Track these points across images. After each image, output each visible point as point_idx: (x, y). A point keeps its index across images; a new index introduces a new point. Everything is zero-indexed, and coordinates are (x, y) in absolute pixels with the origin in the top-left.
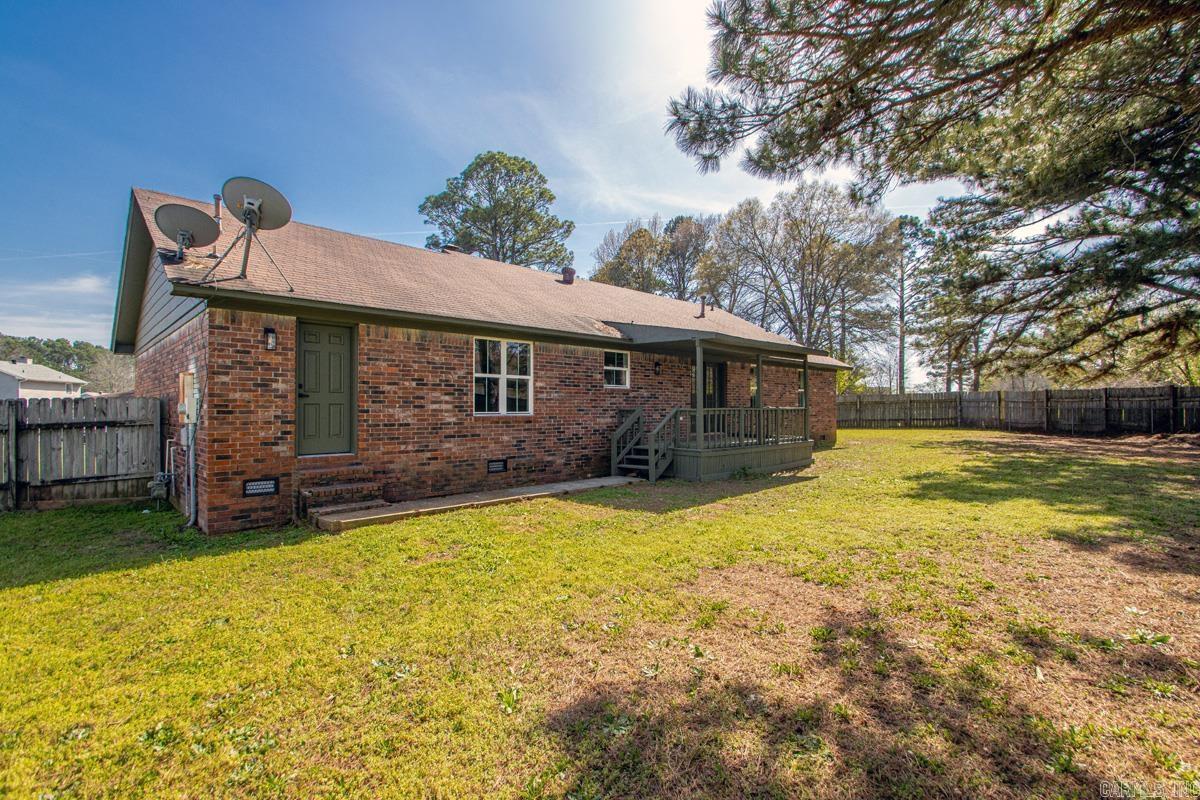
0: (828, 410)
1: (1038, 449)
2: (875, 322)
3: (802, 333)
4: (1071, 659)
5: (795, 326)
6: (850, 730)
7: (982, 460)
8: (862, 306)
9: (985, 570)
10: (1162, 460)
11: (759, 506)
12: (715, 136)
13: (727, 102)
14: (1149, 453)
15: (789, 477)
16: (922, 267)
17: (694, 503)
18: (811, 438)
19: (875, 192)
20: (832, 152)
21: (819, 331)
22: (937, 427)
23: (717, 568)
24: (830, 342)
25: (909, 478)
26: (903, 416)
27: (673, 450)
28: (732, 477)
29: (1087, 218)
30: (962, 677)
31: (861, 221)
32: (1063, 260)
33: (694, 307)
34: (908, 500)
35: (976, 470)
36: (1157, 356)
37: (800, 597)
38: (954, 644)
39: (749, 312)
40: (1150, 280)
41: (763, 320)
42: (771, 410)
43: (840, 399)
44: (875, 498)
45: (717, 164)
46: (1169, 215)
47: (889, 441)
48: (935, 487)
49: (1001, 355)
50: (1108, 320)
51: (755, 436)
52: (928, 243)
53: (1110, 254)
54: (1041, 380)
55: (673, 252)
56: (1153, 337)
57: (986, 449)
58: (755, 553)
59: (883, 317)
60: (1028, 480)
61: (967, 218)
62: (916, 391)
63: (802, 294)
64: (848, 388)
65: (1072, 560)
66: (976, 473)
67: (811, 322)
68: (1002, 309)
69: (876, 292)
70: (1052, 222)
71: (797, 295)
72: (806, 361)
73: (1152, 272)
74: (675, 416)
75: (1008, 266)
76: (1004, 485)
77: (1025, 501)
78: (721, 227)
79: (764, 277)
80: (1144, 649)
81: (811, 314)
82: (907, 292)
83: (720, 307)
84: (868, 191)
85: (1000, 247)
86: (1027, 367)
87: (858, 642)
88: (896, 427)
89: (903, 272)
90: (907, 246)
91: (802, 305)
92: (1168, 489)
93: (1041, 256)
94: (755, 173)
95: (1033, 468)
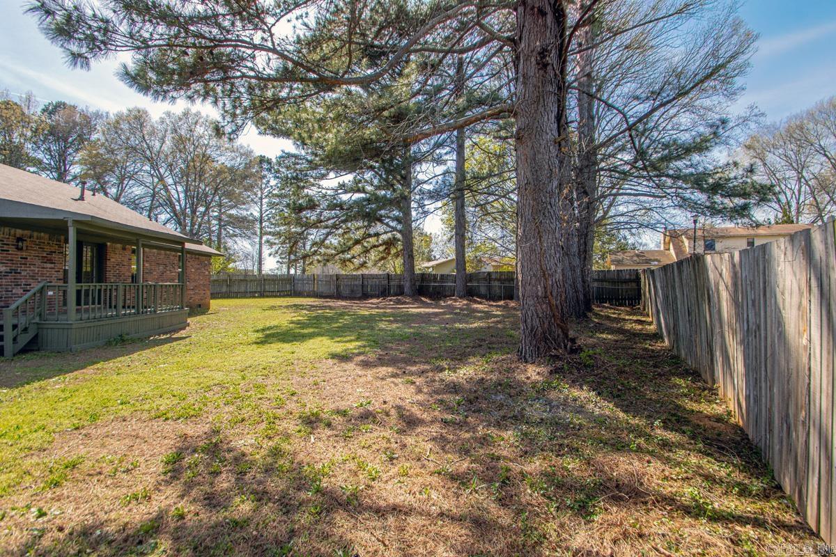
0: (204, 285)
1: (331, 308)
2: (243, 224)
3: (185, 226)
4: (329, 425)
5: (179, 219)
6: (185, 523)
7: (301, 316)
8: (233, 212)
9: (294, 383)
10: (382, 311)
11: (132, 366)
12: (86, 38)
13: (98, 13)
14: (378, 308)
15: (165, 339)
16: (274, 192)
17: (61, 371)
18: (187, 307)
19: (233, 132)
20: (201, 92)
21: (200, 226)
22: (280, 296)
23: (77, 428)
24: (210, 235)
25: (258, 331)
26: (259, 290)
27: (37, 324)
28: (109, 344)
29: (357, 182)
30: (269, 456)
31: (234, 151)
32: (345, 203)
33: (74, 190)
34: (255, 346)
35: (298, 323)
36: (383, 258)
37: (159, 434)
38: (266, 436)
39: (137, 202)
40: (380, 220)
41: (150, 211)
42: (151, 286)
43: (215, 278)
44: (232, 348)
45: (87, 64)
46: (388, 189)
47: (248, 306)
48: (272, 335)
49: (315, 253)
50: (364, 238)
51: (133, 307)
52: (278, 177)
53: (364, 203)
54: (335, 269)
55: (51, 133)
56: (381, 249)
57: (305, 309)
58: (120, 407)
59: (248, 222)
60: (323, 326)
61: (298, 167)
62: (270, 273)
63: (186, 195)
64: (223, 269)
65: (337, 368)
66: (298, 324)
67: (193, 218)
68: (315, 225)
69: (244, 204)
70: (340, 180)
71: (182, 196)
72: (183, 248)
73: (381, 216)
74: (42, 291)
75: (318, 201)
76: (311, 330)
77: (320, 338)
78: (109, 124)
79: (152, 176)
80: (361, 410)
81: (194, 212)
82: (265, 207)
83: (106, 194)
84: (228, 129)
85: (315, 188)
86: (328, 261)
87: (201, 455)
88: (254, 297)
89: (262, 193)
90: (264, 177)
91: (186, 203)
92: (382, 325)
93: (335, 199)
94: (131, 86)
95: (326, 318)
